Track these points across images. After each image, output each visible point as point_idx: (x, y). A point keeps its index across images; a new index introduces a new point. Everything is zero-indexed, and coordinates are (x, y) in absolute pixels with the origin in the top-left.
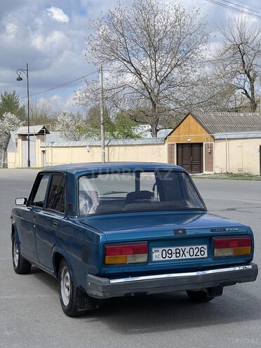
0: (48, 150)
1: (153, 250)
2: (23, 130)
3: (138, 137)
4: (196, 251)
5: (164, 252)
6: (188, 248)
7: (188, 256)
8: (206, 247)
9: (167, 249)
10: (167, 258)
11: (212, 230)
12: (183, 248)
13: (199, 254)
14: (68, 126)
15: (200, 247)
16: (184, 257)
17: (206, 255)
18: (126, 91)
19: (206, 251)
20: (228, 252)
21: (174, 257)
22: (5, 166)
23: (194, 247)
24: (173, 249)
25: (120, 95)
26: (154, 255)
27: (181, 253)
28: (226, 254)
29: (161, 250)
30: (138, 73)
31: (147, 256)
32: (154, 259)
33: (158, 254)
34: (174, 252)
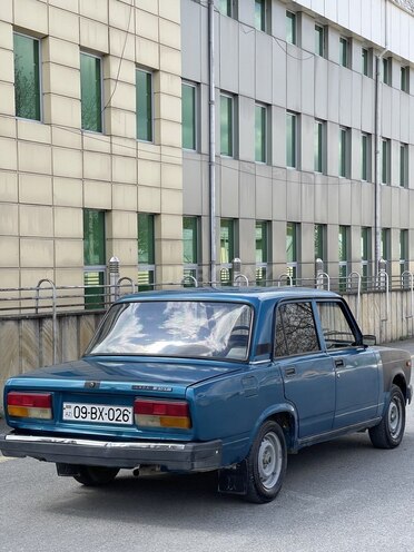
1: (65, 405)
4: (117, 414)
5: (77, 410)
6: (107, 408)
7: (106, 420)
8: (130, 409)
9: (81, 406)
10: (80, 419)
11: (134, 387)
12: (101, 407)
13: (121, 418)
15: (122, 409)
16: (101, 420)
17: (130, 422)
19: (131, 416)
20: (153, 421)
21: (89, 418)
23: (115, 408)
24: (89, 407)
26: (65, 412)
27: (98, 414)
29: (73, 405)
31: (47, 414)
32: (64, 418)
33: (70, 411)
34: (89, 411)
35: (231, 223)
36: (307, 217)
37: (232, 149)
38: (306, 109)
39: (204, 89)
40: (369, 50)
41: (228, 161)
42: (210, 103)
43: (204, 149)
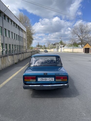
0: (64, 49)
1: (38, 78)
2: (61, 46)
3: (79, 47)
4: (50, 79)
5: (41, 79)
6: (48, 78)
7: (48, 80)
8: (54, 78)
9: (42, 78)
10: (42, 81)
11: (55, 74)
12: (47, 78)
13: (51, 80)
14: (67, 45)
15: (52, 78)
16: (47, 81)
17: (54, 80)
18: (77, 39)
19: (54, 79)
20: (60, 80)
21: (44, 80)
22: (58, 51)
23: (50, 78)
24: (44, 78)
25: (76, 40)
26: (38, 80)
27: (46, 79)
28: (59, 81)
29: (40, 78)
30: (79, 36)
31: (35, 80)
32: (38, 81)
33: (39, 79)
34: (44, 79)
35: (6, 44)
36: (14, 44)
37: (6, 36)
38: (13, 32)
39: (2, 28)
40: (18, 26)
41: (5, 37)
42: (3, 30)
43: (3, 35)
